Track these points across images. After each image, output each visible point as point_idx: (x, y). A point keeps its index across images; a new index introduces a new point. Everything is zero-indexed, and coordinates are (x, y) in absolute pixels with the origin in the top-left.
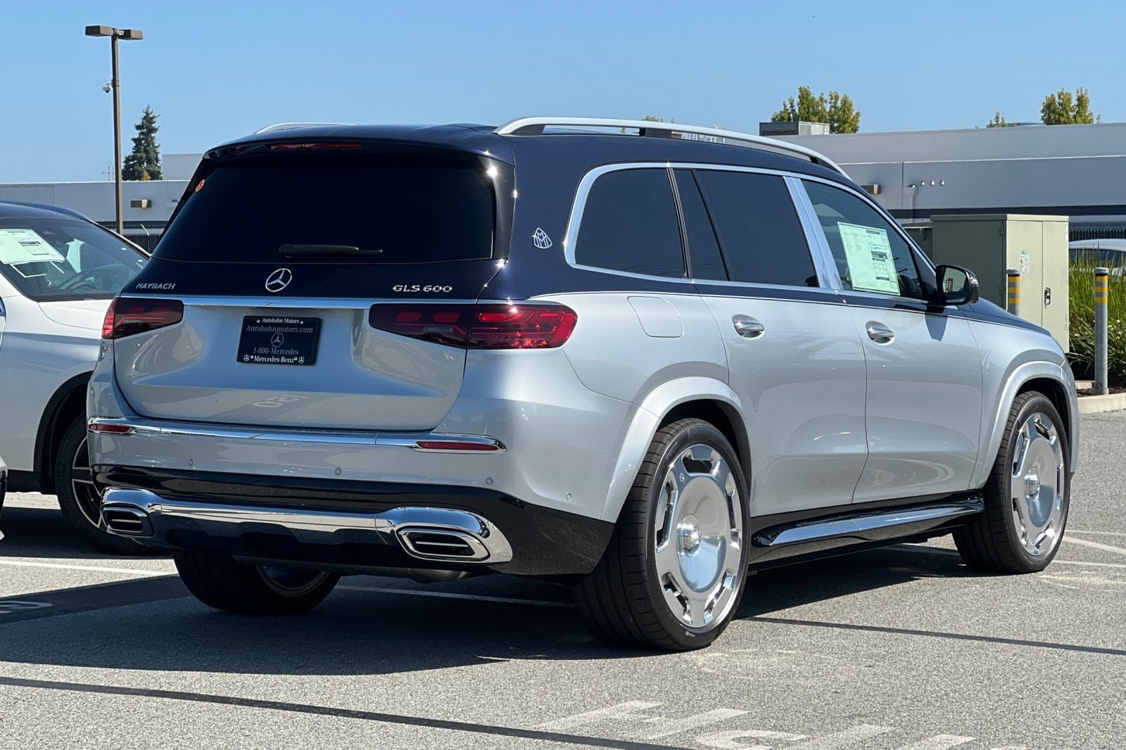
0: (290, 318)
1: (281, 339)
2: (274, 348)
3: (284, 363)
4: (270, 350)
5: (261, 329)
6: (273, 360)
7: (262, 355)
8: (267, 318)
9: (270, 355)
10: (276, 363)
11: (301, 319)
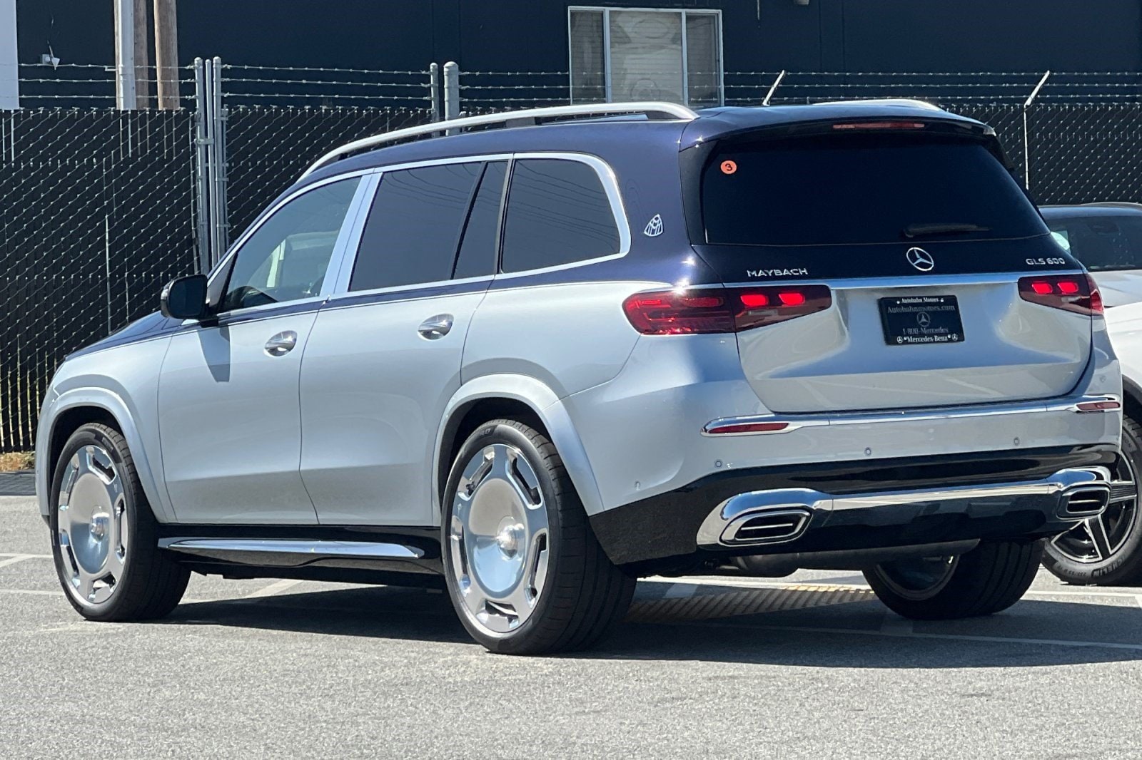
0: (929, 297)
1: (926, 318)
2: (923, 328)
3: (938, 342)
4: (919, 330)
5: (903, 310)
6: (926, 339)
7: (914, 336)
8: (905, 298)
9: (922, 335)
10: (930, 342)
11: (940, 297)
